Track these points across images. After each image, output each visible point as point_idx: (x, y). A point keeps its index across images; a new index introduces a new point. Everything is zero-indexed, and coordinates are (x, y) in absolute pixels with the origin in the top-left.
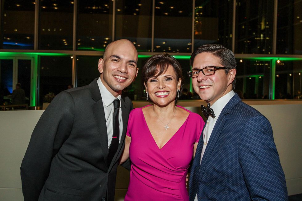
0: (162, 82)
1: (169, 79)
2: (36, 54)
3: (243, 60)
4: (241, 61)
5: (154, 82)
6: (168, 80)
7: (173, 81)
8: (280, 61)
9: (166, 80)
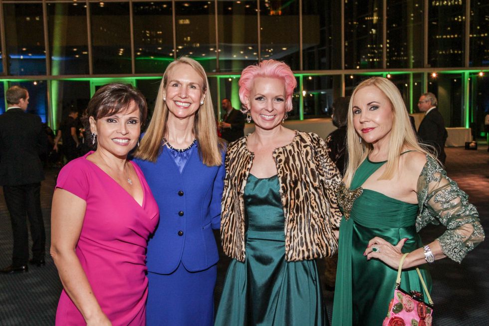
2: (133, 79)
3: (354, 75)
4: (352, 77)
8: (391, 75)
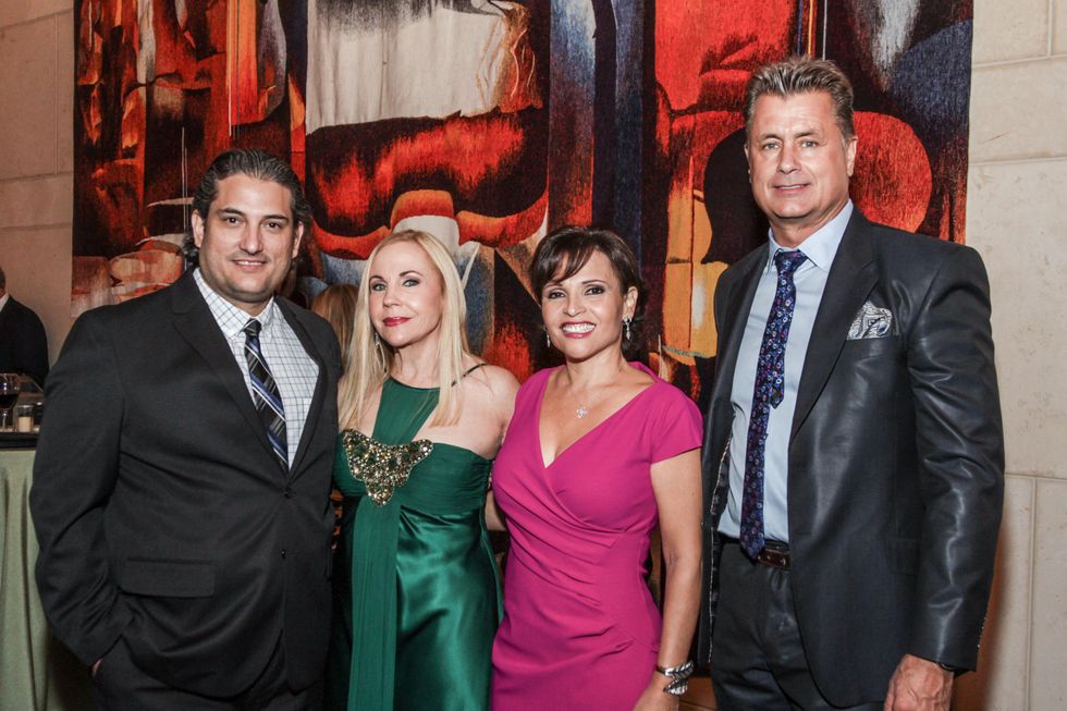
0: (577, 297)
1: (598, 290)
5: (559, 300)
6: (594, 293)
7: (607, 298)
9: (587, 293)
